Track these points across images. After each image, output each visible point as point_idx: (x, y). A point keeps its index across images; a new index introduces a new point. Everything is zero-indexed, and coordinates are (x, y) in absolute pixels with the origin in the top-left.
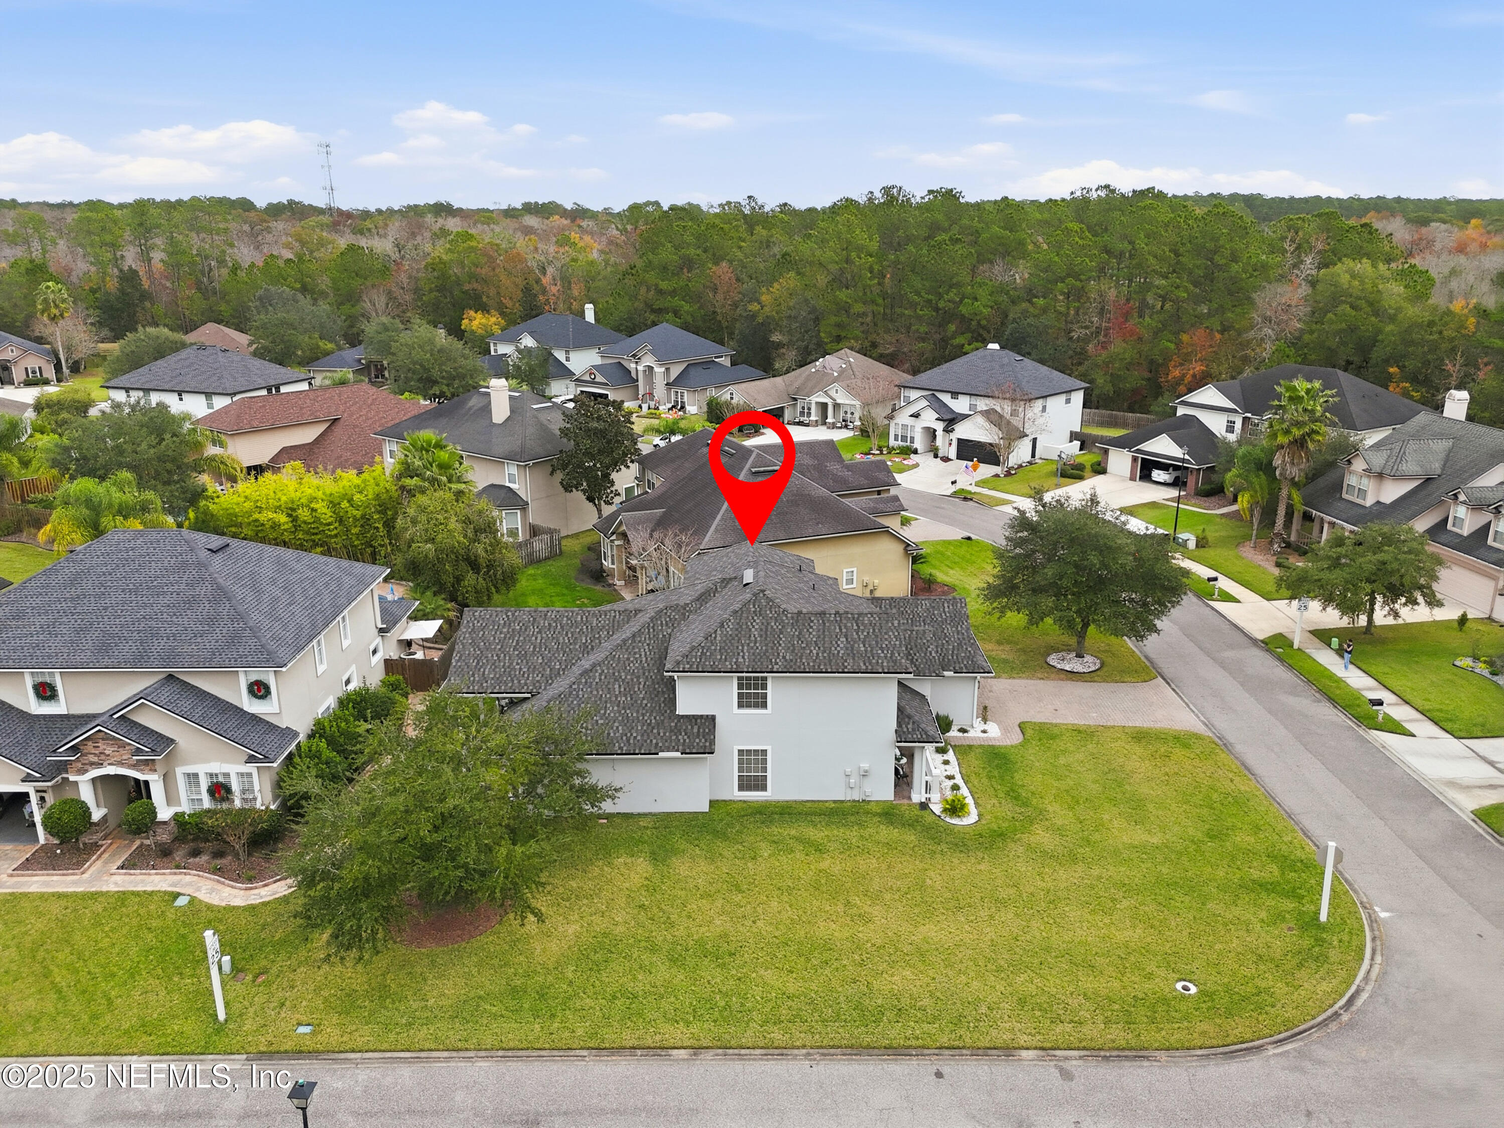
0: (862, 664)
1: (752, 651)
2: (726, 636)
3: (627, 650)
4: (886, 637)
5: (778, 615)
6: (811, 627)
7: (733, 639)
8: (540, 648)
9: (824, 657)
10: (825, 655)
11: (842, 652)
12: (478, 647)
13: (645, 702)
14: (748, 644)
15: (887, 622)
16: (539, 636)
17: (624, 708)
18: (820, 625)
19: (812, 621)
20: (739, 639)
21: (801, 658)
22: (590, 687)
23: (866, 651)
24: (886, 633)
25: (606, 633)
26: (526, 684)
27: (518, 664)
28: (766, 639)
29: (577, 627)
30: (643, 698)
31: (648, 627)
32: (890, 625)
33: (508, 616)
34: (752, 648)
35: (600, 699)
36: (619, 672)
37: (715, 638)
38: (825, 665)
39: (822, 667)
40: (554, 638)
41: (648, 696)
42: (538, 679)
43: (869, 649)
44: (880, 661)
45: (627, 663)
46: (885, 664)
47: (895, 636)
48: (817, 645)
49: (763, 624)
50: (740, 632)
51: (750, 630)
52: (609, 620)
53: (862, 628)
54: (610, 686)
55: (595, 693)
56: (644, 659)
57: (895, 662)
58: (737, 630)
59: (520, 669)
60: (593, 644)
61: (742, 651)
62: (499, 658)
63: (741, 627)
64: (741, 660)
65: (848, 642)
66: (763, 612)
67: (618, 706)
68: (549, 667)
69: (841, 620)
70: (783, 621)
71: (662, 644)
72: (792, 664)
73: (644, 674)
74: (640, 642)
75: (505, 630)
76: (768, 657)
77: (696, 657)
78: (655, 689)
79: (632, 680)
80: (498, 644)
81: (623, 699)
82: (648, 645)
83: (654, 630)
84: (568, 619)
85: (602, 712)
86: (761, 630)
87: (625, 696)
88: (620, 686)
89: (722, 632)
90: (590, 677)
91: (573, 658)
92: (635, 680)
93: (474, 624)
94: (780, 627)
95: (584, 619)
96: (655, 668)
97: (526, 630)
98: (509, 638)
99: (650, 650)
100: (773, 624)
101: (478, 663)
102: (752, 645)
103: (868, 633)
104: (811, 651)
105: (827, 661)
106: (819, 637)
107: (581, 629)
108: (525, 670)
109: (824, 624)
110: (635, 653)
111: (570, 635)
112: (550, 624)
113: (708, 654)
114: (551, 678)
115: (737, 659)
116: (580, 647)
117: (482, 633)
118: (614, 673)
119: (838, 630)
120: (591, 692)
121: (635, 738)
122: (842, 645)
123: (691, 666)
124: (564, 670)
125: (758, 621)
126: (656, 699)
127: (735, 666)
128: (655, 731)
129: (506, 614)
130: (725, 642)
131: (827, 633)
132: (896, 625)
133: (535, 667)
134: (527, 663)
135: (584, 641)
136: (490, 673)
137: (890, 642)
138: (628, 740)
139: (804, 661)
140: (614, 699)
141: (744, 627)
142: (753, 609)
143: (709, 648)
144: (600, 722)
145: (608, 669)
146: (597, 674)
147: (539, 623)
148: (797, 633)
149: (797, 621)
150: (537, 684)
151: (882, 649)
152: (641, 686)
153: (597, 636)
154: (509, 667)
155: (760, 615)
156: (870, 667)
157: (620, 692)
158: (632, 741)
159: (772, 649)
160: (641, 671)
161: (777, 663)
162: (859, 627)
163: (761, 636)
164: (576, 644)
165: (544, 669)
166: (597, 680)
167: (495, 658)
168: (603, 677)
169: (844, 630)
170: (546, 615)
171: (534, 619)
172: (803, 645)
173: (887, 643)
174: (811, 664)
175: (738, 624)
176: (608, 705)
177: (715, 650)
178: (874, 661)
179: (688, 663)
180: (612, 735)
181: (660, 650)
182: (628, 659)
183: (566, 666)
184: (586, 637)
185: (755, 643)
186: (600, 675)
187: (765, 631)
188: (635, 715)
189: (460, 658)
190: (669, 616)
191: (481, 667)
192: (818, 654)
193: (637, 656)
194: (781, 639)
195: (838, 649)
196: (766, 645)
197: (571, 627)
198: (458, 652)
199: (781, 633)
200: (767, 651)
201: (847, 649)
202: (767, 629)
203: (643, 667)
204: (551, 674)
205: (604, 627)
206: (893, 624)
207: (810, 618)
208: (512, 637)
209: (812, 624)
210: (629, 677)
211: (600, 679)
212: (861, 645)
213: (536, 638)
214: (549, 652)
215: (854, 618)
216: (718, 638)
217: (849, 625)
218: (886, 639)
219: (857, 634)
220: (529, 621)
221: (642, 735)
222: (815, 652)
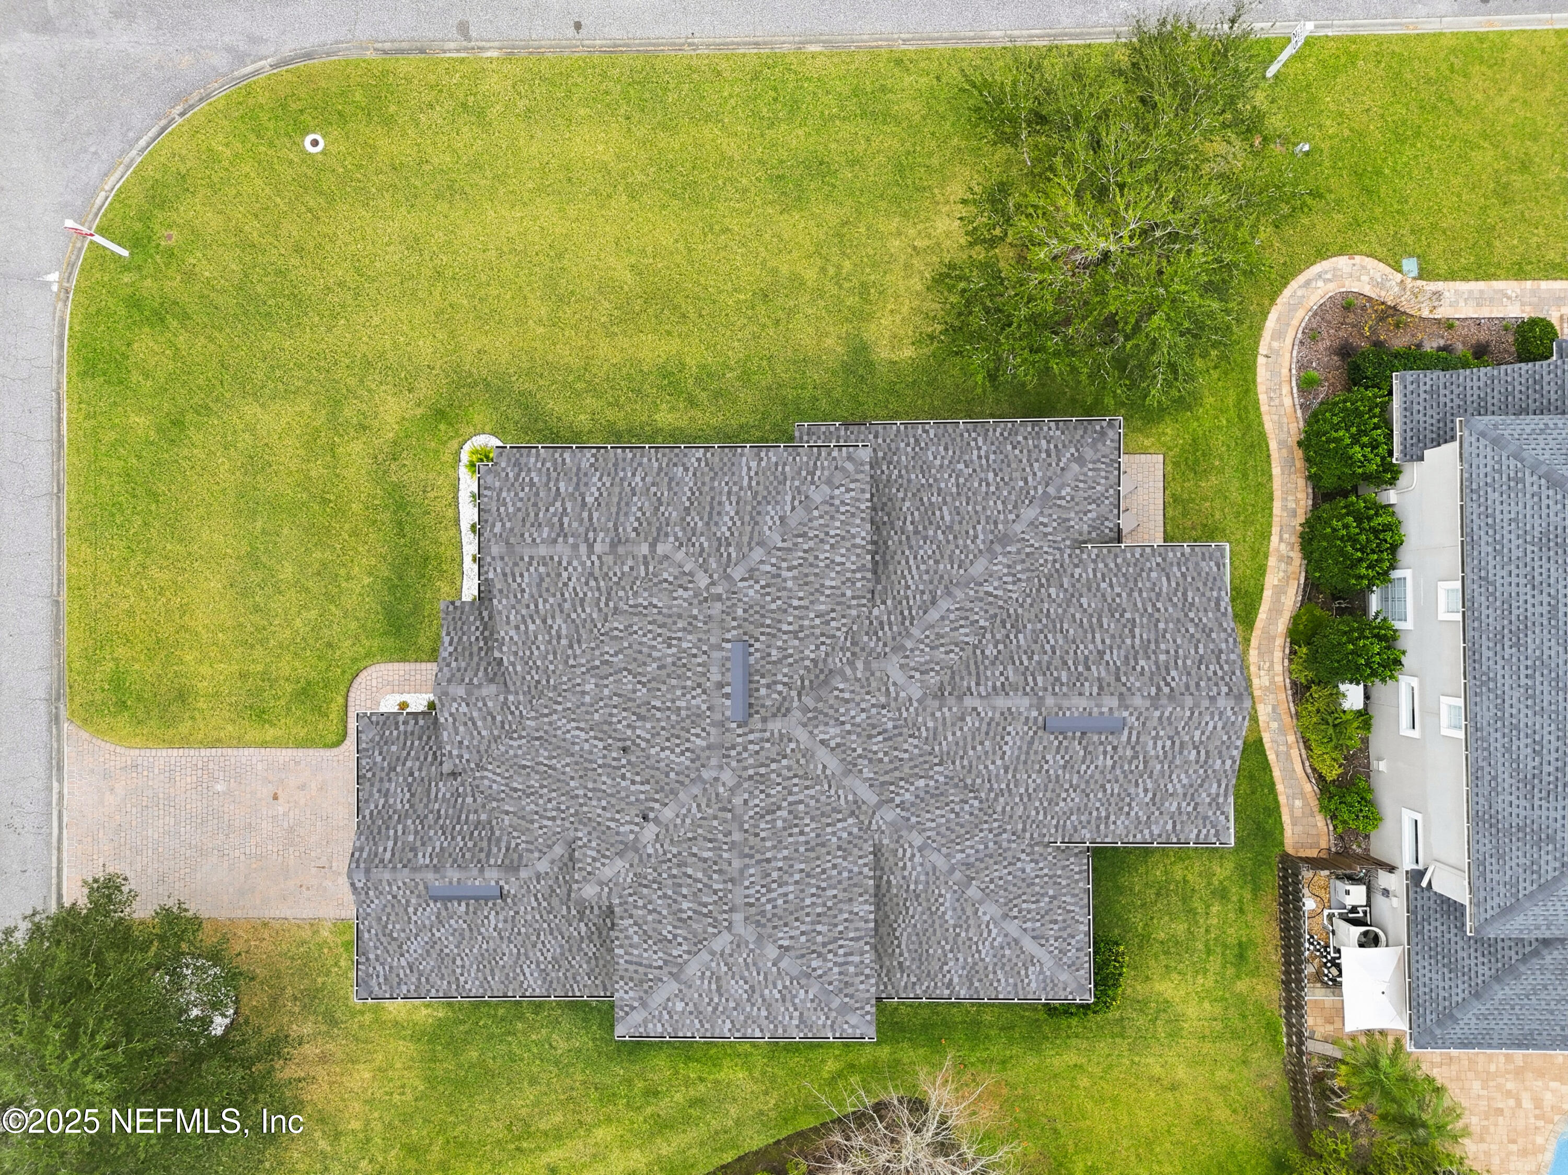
0: (568, 460)
1: (735, 478)
2: (777, 503)
3: (942, 577)
4: (519, 504)
5: (689, 540)
6: (638, 519)
7: (765, 498)
8: (1090, 621)
9: (624, 470)
10: (621, 474)
11: (595, 479)
12: (1197, 625)
13: (901, 495)
14: (741, 489)
15: (512, 530)
16: (1100, 647)
17: (930, 485)
18: (622, 524)
19: (635, 530)
20: (754, 498)
21: (660, 469)
22: (988, 517)
23: (557, 480)
24: (519, 510)
25: (987, 652)
26: (1094, 561)
27: (1119, 595)
28: (713, 498)
29: (1039, 663)
30: (903, 500)
31: (912, 618)
32: (508, 525)
33: (1168, 684)
34: (735, 484)
35: (968, 499)
36: (948, 542)
37: (794, 498)
38: (624, 460)
39: (630, 455)
40: (1074, 642)
41: (898, 505)
42: (1078, 571)
43: (551, 484)
44: (539, 465)
45: (938, 557)
46: (533, 460)
47: (505, 505)
48: (633, 489)
49: (716, 524)
50: (754, 508)
51: (737, 513)
52: (987, 679)
53: (556, 519)
54: (957, 518)
55: (979, 508)
56: (911, 562)
57: (517, 464)
58: (759, 513)
59: (1111, 586)
60: (1003, 631)
61: (750, 478)
62: (1154, 605)
63: (752, 518)
64: (753, 464)
65: (583, 497)
66: (715, 544)
67: (939, 489)
68: (1066, 590)
69: (587, 531)
70: (684, 530)
71: (885, 588)
72: (675, 460)
73: (908, 538)
74: (923, 592)
75: (1163, 657)
76: (711, 469)
77: (823, 468)
78: (889, 515)
79: (925, 528)
80: (1165, 631)
81: (934, 499)
82: (908, 587)
83: (902, 613)
84: (1058, 679)
85: (961, 480)
86: (719, 513)
87: (931, 504)
88: (942, 518)
89: (782, 508)
90: (992, 532)
91: (1031, 605)
92: (920, 528)
93: (1221, 668)
94: (688, 519)
95: (1030, 679)
96: (892, 548)
97: (1126, 657)
98: (1149, 641)
99: (904, 577)
100: (700, 524)
101: (1185, 594)
102: (735, 489)
103: (547, 510)
104: (643, 479)
105: (621, 465)
106: (627, 504)
107: (1030, 658)
108: (1103, 585)
109: (615, 525)
110: (927, 572)
111: (1047, 647)
112: (1088, 669)
113: (804, 473)
114: (1057, 571)
115: (759, 465)
116: (1025, 627)
117: (1201, 651)
118: (955, 537)
119: (595, 515)
120: (984, 508)
121: (908, 445)
122: (594, 489)
123: (829, 454)
124: (1042, 585)
125: (724, 529)
126: (884, 500)
127: (763, 454)
128: (880, 454)
129: (1172, 690)
130: (778, 493)
131: (614, 510)
132: (498, 525)
133: (1089, 590)
134: (1103, 595)
135: (1021, 636)
136: (1159, 579)
137: (516, 494)
138: (917, 441)
139: (656, 465)
140: (948, 499)
141: (747, 518)
142: (731, 549)
143: (803, 483)
144: (961, 466)
145: (966, 546)
146: (981, 537)
147: (1107, 670)
148: (662, 509)
149: (659, 529)
150: (1076, 561)
151: (532, 484)
152: (909, 518)
153: (1001, 647)
154: (1132, 590)
155: (719, 539)
156: (557, 455)
157: (940, 509)
158: (912, 440)
159: (703, 484)
160: (913, 543)
161: (699, 460)
162: (560, 520)
163: (720, 503)
164: (1034, 631)
165: (1074, 586)
166: (979, 527)
167: (1159, 605)
168: (971, 532)
169: (585, 515)
170: (1101, 688)
171: (1118, 679)
172: (654, 489)
173: (521, 494)
174: (645, 460)
175: (757, 523)
176: (954, 490)
177: (793, 479)
178: (548, 465)
179: (834, 459)
180: (941, 448)
181: (888, 577)
182: (937, 562)
183: (1038, 591)
184: (1019, 647)
185: (729, 493)
186: (976, 537)
187: (713, 514)
188: (913, 476)
189: (1218, 604)
190: (879, 639)
191: (1176, 590)
192: (634, 475)
193: (923, 567)
194: (689, 499)
195: (599, 484)
196: (712, 488)
197: (1049, 664)
198: (1225, 614)
199: (687, 509)
200: (712, 479)
201: (586, 484)
202: (710, 513)
203: (911, 548)
204: (1060, 576)
205: (993, 663)
206: (503, 525)
207: (638, 534)
208: (1146, 645)
209: (636, 524)
210: (931, 533)
211: (974, 528)
212: (562, 490)
213: (1103, 642)
214: (1073, 616)
215: (566, 536)
216: (788, 498)
217: (575, 525)
218: (521, 500)
219: (565, 509)
220: (1125, 674)
221: (898, 449)
222: (638, 479)
